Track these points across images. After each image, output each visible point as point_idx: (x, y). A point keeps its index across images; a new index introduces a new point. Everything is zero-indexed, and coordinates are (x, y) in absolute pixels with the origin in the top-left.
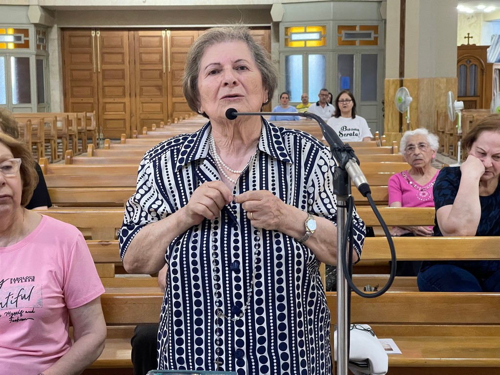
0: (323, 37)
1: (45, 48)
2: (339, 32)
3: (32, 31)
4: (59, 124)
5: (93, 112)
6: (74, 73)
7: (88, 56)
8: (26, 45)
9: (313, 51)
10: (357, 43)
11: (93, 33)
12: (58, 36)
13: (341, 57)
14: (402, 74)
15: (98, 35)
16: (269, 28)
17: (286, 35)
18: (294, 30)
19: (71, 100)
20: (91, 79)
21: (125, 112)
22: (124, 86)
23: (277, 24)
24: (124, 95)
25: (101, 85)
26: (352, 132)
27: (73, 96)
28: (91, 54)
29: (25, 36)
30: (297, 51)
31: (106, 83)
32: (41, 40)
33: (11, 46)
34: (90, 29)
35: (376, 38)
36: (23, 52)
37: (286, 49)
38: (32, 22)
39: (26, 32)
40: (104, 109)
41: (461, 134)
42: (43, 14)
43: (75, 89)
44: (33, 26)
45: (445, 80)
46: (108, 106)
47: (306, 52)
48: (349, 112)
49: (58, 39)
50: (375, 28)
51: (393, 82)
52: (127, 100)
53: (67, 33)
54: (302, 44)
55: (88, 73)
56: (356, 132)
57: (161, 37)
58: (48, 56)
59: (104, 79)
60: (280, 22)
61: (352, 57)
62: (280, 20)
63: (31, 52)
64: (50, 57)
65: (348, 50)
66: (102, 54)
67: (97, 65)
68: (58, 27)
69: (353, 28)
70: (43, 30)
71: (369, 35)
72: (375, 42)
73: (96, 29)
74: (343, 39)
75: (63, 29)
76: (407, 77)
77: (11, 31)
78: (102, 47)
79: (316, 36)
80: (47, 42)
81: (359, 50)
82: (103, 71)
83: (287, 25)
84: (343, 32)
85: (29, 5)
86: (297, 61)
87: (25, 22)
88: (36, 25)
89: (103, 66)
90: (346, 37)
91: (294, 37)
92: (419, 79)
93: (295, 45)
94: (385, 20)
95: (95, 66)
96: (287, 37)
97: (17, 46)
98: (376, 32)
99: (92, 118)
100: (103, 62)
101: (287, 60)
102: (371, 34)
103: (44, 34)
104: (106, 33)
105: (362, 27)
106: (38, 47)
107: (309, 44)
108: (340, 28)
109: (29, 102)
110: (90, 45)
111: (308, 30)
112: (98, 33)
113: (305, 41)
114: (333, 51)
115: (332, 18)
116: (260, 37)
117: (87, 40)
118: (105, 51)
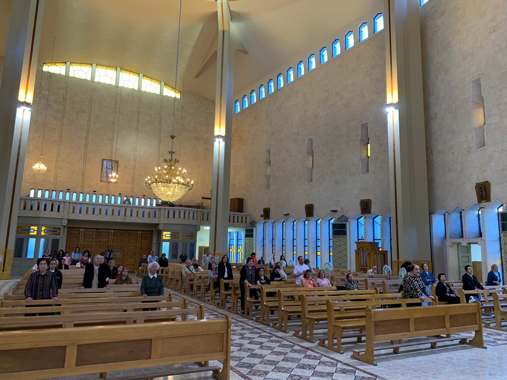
3: (62, 229)
6: (71, 245)
7: (78, 239)
8: (59, 234)
11: (81, 230)
14: (215, 251)
16: (152, 231)
17: (162, 234)
29: (59, 231)
35: (194, 238)
37: (161, 240)
38: (63, 225)
42: (68, 222)
57: (109, 232)
61: (187, 244)
63: (61, 237)
65: (186, 241)
69: (188, 233)
73: (82, 228)
74: (184, 237)
75: (68, 228)
78: (84, 235)
81: (189, 241)
82: (83, 245)
83: (162, 231)
85: (63, 219)
87: (60, 225)
91: (167, 236)
95: (80, 243)
98: (195, 235)
100: (84, 241)
108: (184, 233)
110: (79, 234)
114: (181, 241)
115: (181, 230)
116: (148, 235)
117: (78, 232)
118: (85, 237)
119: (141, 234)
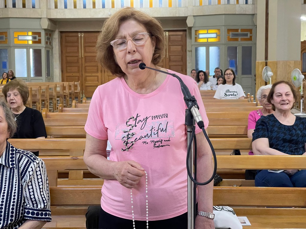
0: (218, 36)
1: (50, 43)
2: (228, 33)
3: (43, 34)
4: (58, 89)
5: (78, 82)
6: (68, 58)
7: (76, 48)
8: (39, 42)
9: (213, 44)
10: (239, 39)
11: (79, 35)
12: (59, 36)
13: (229, 49)
14: (266, 58)
15: (83, 36)
16: (185, 31)
17: (196, 35)
18: (201, 32)
19: (66, 75)
20: (78, 62)
21: (98, 82)
22: (98, 66)
23: (190, 28)
24: (97, 71)
25: (84, 66)
26: (232, 93)
27: (67, 72)
28: (78, 47)
29: (39, 37)
30: (203, 45)
31: (86, 64)
32: (48, 39)
33: (30, 42)
34: (78, 32)
35: (251, 37)
36: (38, 46)
37: (196, 43)
38: (43, 28)
39: (39, 34)
40: (86, 80)
41: (303, 95)
42: (50, 23)
43: (68, 68)
44: (44, 30)
45: (294, 62)
46: (88, 78)
47: (207, 45)
48: (231, 81)
49: (58, 38)
50: (250, 31)
51: (261, 63)
52: (99, 74)
53: (64, 35)
54: (205, 40)
55: (76, 58)
56: (235, 93)
58: (52, 48)
59: (86, 62)
60: (193, 27)
61: (236, 48)
62: (192, 26)
63: (42, 46)
64: (54, 49)
65: (234, 44)
66: (85, 47)
67: (82, 53)
68: (58, 31)
69: (237, 30)
70: (49, 33)
71: (247, 35)
72: (250, 39)
73: (81, 32)
74: (231, 37)
75: (61, 32)
76: (269, 60)
77: (30, 33)
78: (85, 42)
79: (214, 35)
80: (52, 39)
81: (240, 44)
82: (85, 57)
83: (196, 29)
84: (231, 33)
85: (41, 18)
86: (202, 50)
87: (39, 27)
88: (45, 30)
89: (85, 54)
90: (232, 36)
91: (201, 36)
92: (277, 62)
93: (201, 41)
94: (256, 26)
95: (80, 54)
96: (196, 36)
97: (34, 42)
98: (251, 33)
99: (78, 85)
100: (85, 52)
101: (196, 50)
102: (247, 34)
103: (50, 35)
104: (87, 34)
105: (242, 30)
106: (47, 43)
107: (210, 40)
108: (229, 30)
109: (41, 75)
110: (77, 42)
111: (210, 31)
112: (82, 34)
113: (208, 38)
114: (224, 45)
115: (224, 24)
116: (180, 37)
117: (76, 38)
118: (87, 45)
119: (169, 35)
